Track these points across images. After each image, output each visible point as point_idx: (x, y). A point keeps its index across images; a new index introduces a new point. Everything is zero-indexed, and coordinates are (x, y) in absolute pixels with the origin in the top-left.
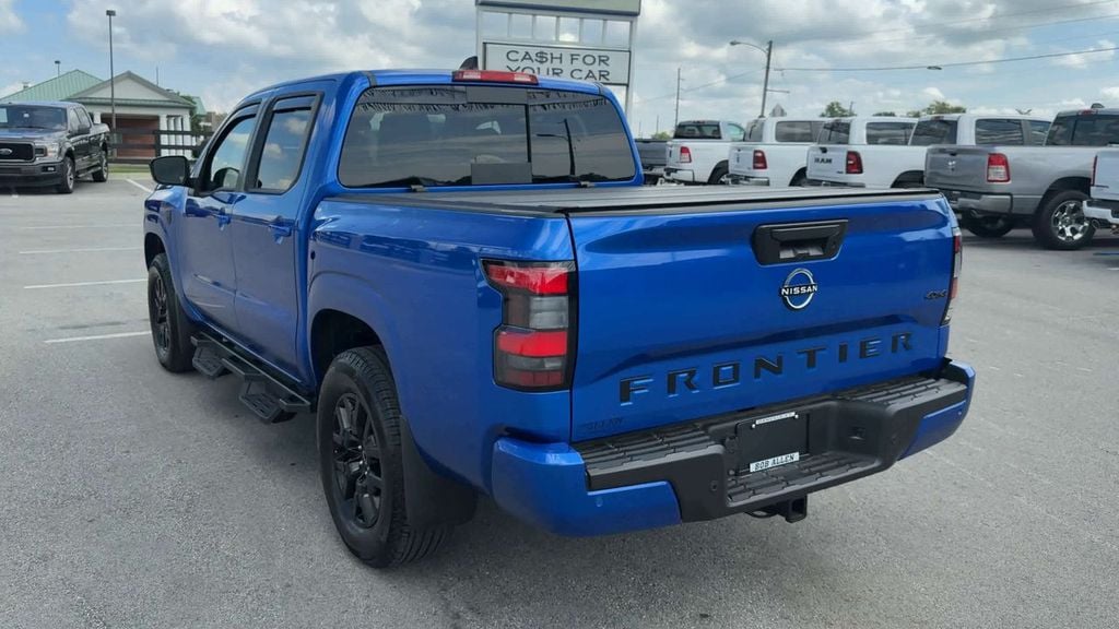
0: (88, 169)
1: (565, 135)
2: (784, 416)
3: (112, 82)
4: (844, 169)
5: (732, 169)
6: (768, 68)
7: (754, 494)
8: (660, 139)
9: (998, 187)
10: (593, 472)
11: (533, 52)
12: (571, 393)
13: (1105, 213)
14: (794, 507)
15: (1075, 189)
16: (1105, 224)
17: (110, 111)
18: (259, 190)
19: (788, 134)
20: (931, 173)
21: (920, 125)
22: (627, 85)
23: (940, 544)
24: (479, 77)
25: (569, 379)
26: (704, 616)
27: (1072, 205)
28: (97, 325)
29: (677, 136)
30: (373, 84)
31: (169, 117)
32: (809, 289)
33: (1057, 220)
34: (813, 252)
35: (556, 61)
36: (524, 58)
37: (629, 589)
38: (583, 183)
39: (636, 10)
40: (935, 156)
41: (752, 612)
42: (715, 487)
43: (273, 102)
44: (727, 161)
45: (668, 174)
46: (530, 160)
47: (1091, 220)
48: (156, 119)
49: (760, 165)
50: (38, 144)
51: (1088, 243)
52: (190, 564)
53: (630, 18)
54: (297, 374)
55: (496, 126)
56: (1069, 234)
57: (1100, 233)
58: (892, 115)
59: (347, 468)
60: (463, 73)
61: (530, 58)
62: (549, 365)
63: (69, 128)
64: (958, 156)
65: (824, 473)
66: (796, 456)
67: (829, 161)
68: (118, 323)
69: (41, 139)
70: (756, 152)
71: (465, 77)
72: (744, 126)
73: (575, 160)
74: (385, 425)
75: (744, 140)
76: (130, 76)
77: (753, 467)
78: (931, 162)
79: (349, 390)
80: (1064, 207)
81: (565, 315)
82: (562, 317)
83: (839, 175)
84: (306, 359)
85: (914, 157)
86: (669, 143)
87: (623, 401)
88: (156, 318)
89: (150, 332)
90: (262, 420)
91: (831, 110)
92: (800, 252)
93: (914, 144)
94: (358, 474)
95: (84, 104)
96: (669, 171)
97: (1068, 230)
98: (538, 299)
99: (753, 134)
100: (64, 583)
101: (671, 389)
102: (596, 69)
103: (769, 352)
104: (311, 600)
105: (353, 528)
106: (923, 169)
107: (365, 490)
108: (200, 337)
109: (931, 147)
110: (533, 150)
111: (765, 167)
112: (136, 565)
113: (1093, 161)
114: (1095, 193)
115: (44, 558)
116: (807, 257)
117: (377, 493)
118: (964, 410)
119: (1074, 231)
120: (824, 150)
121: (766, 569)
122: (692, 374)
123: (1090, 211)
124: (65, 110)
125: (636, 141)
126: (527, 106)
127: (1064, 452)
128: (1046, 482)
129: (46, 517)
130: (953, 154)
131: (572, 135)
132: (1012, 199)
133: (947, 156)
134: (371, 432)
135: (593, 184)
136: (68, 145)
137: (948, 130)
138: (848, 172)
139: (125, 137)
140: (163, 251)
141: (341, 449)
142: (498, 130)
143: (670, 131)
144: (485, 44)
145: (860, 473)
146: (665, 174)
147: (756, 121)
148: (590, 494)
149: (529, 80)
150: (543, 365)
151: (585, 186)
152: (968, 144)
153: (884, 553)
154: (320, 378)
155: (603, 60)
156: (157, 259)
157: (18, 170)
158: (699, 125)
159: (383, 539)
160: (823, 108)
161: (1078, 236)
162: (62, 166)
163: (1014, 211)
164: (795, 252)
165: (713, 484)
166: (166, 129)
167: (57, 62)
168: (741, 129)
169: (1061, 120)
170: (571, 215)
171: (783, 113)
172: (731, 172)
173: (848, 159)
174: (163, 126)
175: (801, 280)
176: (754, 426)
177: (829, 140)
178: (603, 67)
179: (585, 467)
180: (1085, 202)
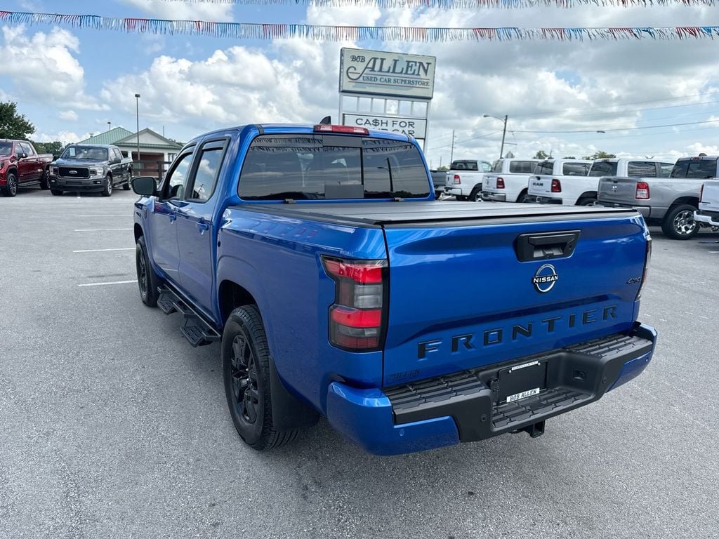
0: (120, 183)
1: (387, 167)
2: (531, 364)
3: (138, 134)
4: (550, 190)
5: (484, 188)
6: (505, 130)
7: (511, 421)
8: (442, 170)
9: (642, 202)
10: (398, 412)
11: (371, 119)
12: (383, 352)
13: (708, 219)
14: (536, 428)
15: (688, 203)
16: (707, 225)
17: (137, 151)
18: (197, 200)
19: (517, 168)
20: (601, 193)
21: (595, 165)
22: (424, 139)
23: (626, 441)
24: (331, 129)
25: (382, 342)
26: (471, 493)
27: (686, 214)
28: (110, 276)
29: (452, 169)
30: (261, 133)
31: (169, 154)
32: (553, 279)
33: (677, 222)
34: (556, 252)
35: (384, 125)
36: (366, 123)
37: (421, 470)
38: (396, 199)
39: (431, 96)
40: (605, 183)
41: (502, 491)
42: (484, 419)
43: (202, 146)
44: (481, 184)
45: (447, 191)
46: (363, 183)
47: (698, 222)
48: (162, 155)
49: (500, 186)
50: (91, 168)
51: (695, 235)
52: (139, 441)
53: (427, 101)
54: (213, 316)
55: (343, 161)
56: (683, 230)
57: (702, 230)
58: (574, 158)
59: (239, 383)
60: (320, 126)
61: (369, 123)
62: (368, 333)
63: (109, 160)
64: (619, 183)
65: (557, 404)
66: (538, 391)
67: (542, 185)
68: (123, 275)
69: (94, 165)
70: (498, 178)
71: (322, 129)
72: (492, 163)
73: (393, 183)
74: (260, 359)
75: (491, 172)
76: (148, 131)
77: (509, 399)
78: (601, 186)
79: (239, 333)
80: (682, 214)
81: (380, 298)
82: (378, 299)
83: (548, 193)
84: (216, 306)
85: (592, 183)
86: (448, 173)
87: (420, 357)
88: (141, 274)
89: (137, 281)
90: (192, 344)
91: (540, 155)
92: (547, 253)
93: (590, 175)
94: (246, 387)
95: (118, 146)
96: (447, 189)
97: (683, 228)
98: (362, 286)
99: (497, 168)
100: (56, 453)
101: (455, 348)
102: (406, 129)
103: (523, 322)
104: (211, 471)
105: (242, 422)
106: (597, 190)
107: (249, 398)
108: (163, 287)
109: (602, 177)
110: (364, 177)
111: (503, 187)
112: (104, 441)
113: (701, 187)
114: (701, 206)
115: (48, 434)
116: (552, 256)
117: (256, 402)
118: (649, 358)
119: (687, 229)
120: (539, 178)
121: (511, 457)
122: (469, 338)
123: (697, 217)
124: (107, 149)
125: (431, 171)
126: (361, 149)
127: (698, 374)
128: (689, 396)
129: (55, 404)
130: (615, 182)
131: (391, 167)
132: (650, 209)
133: (612, 183)
134: (252, 363)
135: (403, 199)
136: (109, 169)
137: (611, 168)
138: (552, 191)
139: (145, 165)
140: (143, 235)
141: (236, 370)
142: (345, 164)
143: (448, 167)
144: (344, 114)
145: (582, 403)
146: (445, 190)
147: (499, 161)
148: (396, 427)
149: (363, 132)
150: (363, 333)
151: (398, 201)
152: (623, 176)
153: (589, 447)
154: (224, 323)
155: (411, 125)
156: (140, 239)
157: (80, 183)
158: (465, 162)
159: (259, 434)
160: (535, 153)
161: (689, 232)
162: (105, 181)
163: (651, 216)
164: (544, 253)
165: (483, 417)
166: (167, 161)
167: (109, 123)
168: (490, 165)
169: (680, 163)
170: (385, 226)
171: (512, 156)
172: (483, 190)
173: (553, 184)
174: (166, 159)
175: (548, 272)
176: (510, 371)
177: (541, 172)
178: (411, 128)
179: (391, 408)
180: (695, 212)
